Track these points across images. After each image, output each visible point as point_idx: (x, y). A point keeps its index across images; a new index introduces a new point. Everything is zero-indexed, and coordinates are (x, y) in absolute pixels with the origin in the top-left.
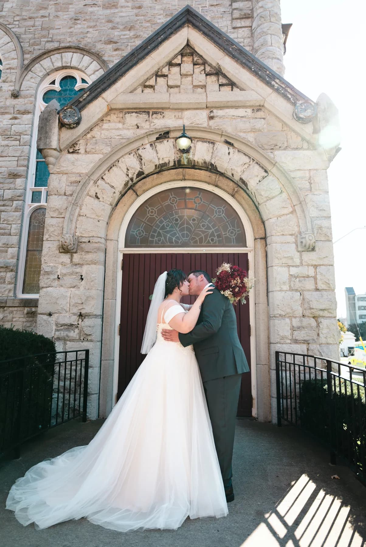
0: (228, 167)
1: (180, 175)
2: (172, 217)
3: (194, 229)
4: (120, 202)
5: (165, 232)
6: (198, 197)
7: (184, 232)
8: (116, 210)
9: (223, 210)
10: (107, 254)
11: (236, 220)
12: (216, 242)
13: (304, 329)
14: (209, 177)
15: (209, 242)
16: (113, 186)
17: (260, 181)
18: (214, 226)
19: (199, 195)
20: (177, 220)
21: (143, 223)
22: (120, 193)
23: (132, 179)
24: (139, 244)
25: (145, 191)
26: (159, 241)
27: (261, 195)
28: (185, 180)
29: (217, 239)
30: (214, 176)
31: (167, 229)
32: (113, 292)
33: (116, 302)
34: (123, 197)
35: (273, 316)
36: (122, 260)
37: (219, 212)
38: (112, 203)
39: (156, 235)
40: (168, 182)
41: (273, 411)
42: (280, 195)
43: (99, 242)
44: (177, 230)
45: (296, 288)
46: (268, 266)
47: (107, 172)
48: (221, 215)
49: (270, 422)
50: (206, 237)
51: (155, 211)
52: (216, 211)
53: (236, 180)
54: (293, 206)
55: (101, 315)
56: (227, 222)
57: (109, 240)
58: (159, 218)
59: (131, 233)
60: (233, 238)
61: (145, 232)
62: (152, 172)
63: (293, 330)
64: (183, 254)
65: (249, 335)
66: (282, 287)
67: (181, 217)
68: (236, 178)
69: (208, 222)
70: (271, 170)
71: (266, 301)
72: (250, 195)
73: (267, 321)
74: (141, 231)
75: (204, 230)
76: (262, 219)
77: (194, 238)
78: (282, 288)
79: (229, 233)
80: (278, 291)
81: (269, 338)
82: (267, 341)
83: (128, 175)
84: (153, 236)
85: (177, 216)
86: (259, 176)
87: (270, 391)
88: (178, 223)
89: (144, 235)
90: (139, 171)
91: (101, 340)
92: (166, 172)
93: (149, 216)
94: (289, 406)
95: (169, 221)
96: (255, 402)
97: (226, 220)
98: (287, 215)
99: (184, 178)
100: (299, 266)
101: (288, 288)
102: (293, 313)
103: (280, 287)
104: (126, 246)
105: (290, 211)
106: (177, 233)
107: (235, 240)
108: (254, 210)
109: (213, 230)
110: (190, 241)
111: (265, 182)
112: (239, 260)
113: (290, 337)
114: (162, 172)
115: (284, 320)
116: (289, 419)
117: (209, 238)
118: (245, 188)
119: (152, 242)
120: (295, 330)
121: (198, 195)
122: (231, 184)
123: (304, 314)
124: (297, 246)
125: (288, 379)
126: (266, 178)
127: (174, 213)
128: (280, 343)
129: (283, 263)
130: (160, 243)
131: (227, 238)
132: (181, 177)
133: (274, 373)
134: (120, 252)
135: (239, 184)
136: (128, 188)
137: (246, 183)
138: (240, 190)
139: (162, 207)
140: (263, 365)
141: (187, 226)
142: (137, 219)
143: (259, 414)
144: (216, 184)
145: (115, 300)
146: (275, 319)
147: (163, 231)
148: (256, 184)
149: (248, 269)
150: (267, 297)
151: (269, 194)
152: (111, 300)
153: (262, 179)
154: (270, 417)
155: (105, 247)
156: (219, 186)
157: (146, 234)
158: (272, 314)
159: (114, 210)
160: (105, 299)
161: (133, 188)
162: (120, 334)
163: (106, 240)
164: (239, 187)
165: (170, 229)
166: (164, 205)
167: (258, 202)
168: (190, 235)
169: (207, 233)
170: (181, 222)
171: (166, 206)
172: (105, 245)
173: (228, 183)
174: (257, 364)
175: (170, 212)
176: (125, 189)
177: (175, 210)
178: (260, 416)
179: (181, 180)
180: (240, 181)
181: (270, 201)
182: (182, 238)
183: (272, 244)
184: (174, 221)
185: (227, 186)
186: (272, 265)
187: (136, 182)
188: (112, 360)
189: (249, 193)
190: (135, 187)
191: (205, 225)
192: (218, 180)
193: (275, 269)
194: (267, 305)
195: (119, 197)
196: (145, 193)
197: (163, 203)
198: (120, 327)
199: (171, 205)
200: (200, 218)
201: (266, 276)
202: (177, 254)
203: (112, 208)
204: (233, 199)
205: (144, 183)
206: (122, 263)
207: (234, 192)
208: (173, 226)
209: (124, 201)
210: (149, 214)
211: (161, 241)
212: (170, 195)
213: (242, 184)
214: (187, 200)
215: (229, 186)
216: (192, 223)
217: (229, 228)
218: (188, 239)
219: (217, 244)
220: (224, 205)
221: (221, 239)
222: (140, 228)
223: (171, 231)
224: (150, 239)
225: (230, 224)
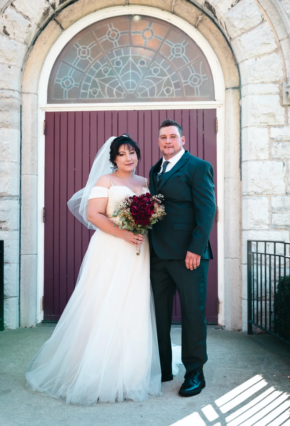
2: (111, 60)
3: (142, 75)
4: (38, 39)
5: (102, 80)
6: (148, 29)
7: (128, 81)
8: (33, 50)
9: (182, 48)
10: (22, 113)
11: (201, 62)
12: (172, 95)
13: (287, 210)
15: (163, 94)
16: (28, 17)
17: (232, 6)
18: (170, 71)
19: (150, 26)
20: (118, 63)
21: (71, 69)
22: (38, 26)
23: (53, 6)
24: (67, 98)
25: (72, 22)
26: (95, 93)
27: (233, 26)
28: (129, 4)
29: (174, 90)
31: (105, 76)
32: (33, 165)
33: (37, 178)
34: (43, 32)
35: (246, 194)
36: (45, 121)
37: (178, 50)
38: (27, 41)
39: (90, 84)
40: (105, 7)
41: (243, 316)
42: (260, 26)
43: (11, 97)
44: (118, 78)
45: (278, 156)
46: (242, 127)
48: (180, 55)
49: (240, 330)
50: (159, 86)
51: (88, 50)
52: (173, 49)
53: (200, 4)
54: (277, 41)
55: (18, 196)
56: (189, 64)
57: (24, 93)
58: (95, 61)
59: (55, 82)
60: (197, 88)
61: (75, 81)
63: (273, 213)
64: (127, 111)
66: (259, 155)
67: (125, 59)
68: (200, 1)
69: (161, 65)
71: (238, 173)
73: (239, 201)
74: (68, 80)
75: (156, 76)
76: (235, 60)
77: (143, 89)
78: (259, 157)
79: (190, 80)
80: (253, 160)
81: (241, 223)
82: (238, 227)
84: (86, 87)
85: (119, 57)
87: (241, 292)
88: (121, 67)
89: (74, 85)
91: (19, 229)
93: (81, 58)
94: (264, 310)
95: (107, 65)
96: (222, 306)
97: (187, 62)
98: (269, 54)
99: (127, 2)
100: (283, 126)
101: (268, 156)
102: (273, 190)
103: (257, 155)
104: (49, 101)
105: (274, 49)
106: (119, 82)
107: (199, 91)
108: (225, 47)
109: (169, 76)
110: (138, 92)
111: (240, 7)
112: (203, 119)
113: (268, 222)
115: (260, 199)
116: (264, 326)
117: (164, 88)
118: (212, 15)
119: (85, 94)
120: (274, 213)
121: (148, 27)
122: (194, 9)
123: (288, 192)
124: (281, 98)
125: (263, 275)
126: (240, 2)
127: (114, 53)
128: (254, 230)
129: (262, 122)
130: (96, 95)
131: (188, 87)
133: (245, 268)
134: (41, 110)
135: (204, 10)
136: (49, 18)
137: (214, 8)
138: (206, 19)
139: (98, 45)
140: (232, 258)
141: (133, 71)
142: (63, 62)
143: (227, 321)
144: (172, 10)
145: (36, 176)
146: (249, 198)
147: (99, 80)
148: (228, 10)
149: (217, 131)
150: (239, 168)
151: (246, 24)
152: (31, 175)
153: (235, 2)
154: (240, 324)
155: (20, 103)
156: (177, 13)
157: (76, 83)
158: (245, 192)
159: (30, 50)
160: (23, 175)
161: (55, 18)
162: (44, 220)
163: (21, 93)
164: (204, 14)
165: (109, 76)
166: (100, 42)
167: (230, 36)
168: (137, 85)
169: (161, 81)
170: (125, 66)
171: (103, 43)
172: (20, 100)
173: (188, 8)
174: (225, 258)
175: (110, 52)
176: (45, 20)
177: (115, 49)
178: (227, 324)
179: (124, 5)
180: (205, 6)
181: (246, 34)
182: (126, 89)
183: (248, 95)
184: (114, 65)
185: (188, 13)
186: (247, 126)
187: (60, 9)
188: (35, 254)
189: (218, 23)
190: (59, 16)
191: (157, 69)
192: (175, 4)
193: (250, 131)
194: (240, 179)
195: (37, 32)
196: (74, 24)
197: (99, 39)
198: (44, 212)
199: (109, 41)
200: (151, 59)
201: (239, 141)
202: (118, 111)
203: (28, 48)
204: (196, 31)
205: (72, 10)
206: (45, 125)
207: (198, 22)
208: (114, 73)
209: (44, 37)
210: (80, 56)
211: (97, 94)
212: (109, 28)
213: (208, 10)
214: (133, 34)
215: (191, 12)
216: (139, 66)
217: (192, 74)
218: (134, 90)
219: (175, 96)
220: (184, 41)
221: (180, 89)
222: (68, 76)
223: (111, 79)
224: (82, 91)
225: (193, 67)
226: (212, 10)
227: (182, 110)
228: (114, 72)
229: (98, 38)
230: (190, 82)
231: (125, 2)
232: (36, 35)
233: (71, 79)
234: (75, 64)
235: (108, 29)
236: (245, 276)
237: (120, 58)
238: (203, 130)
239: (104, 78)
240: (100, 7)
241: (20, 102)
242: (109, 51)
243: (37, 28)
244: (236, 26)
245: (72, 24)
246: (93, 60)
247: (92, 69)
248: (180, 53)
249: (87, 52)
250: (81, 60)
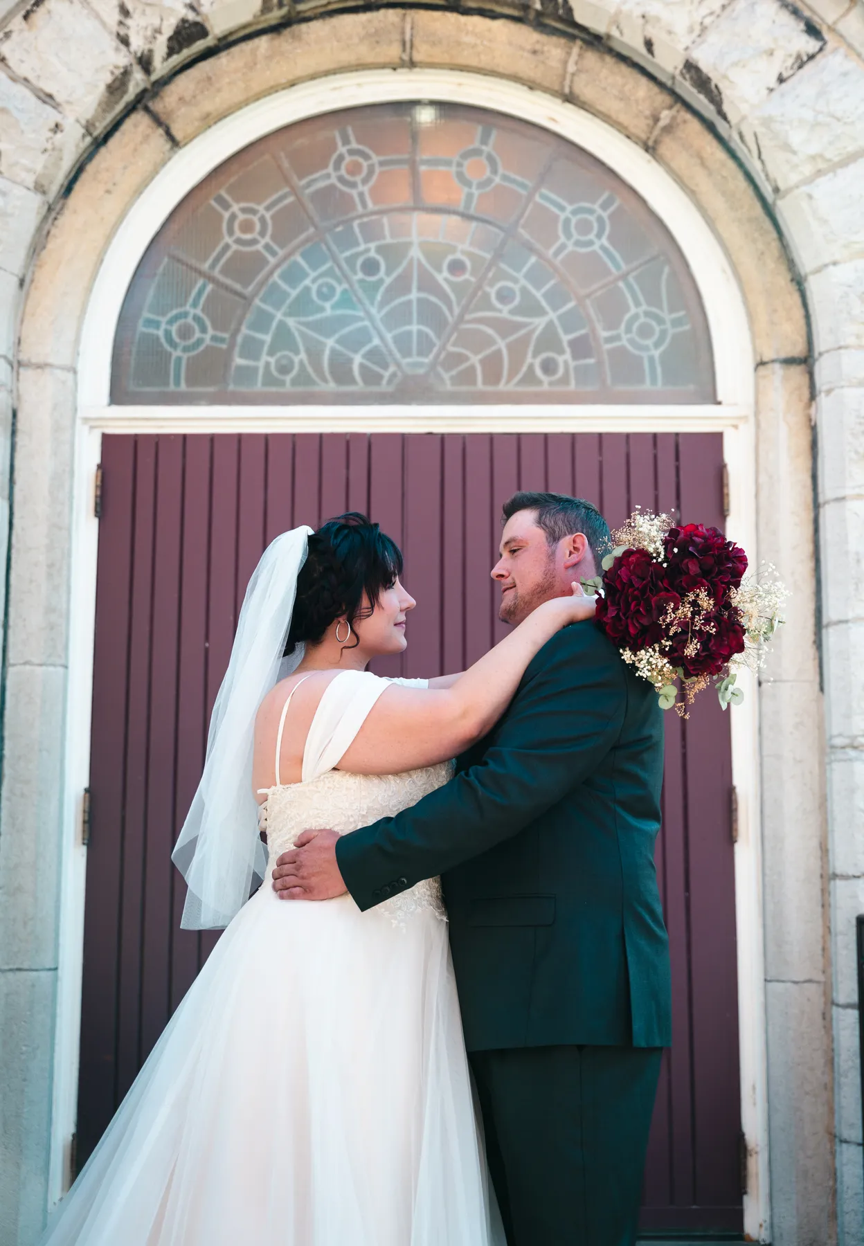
0: (625, 8)
1: (391, 42)
2: (347, 254)
4: (84, 177)
5: (313, 326)
6: (477, 152)
7: (407, 328)
8: (67, 212)
9: (600, 220)
10: (20, 439)
11: (666, 270)
12: (565, 380)
14: (535, 52)
15: (530, 378)
16: (50, 96)
17: (781, 80)
18: (556, 298)
19: (484, 141)
20: (370, 267)
21: (200, 282)
22: (88, 128)
23: (145, 62)
24: (183, 387)
25: (210, 120)
26: (284, 370)
27: (787, 147)
28: (412, 64)
29: (572, 364)
30: (554, 49)
31: (322, 309)
32: (52, 627)
33: (65, 678)
34: (103, 150)
35: (846, 741)
36: (100, 467)
37: (584, 227)
38: (45, 182)
39: (267, 338)
40: (327, 73)
41: (846, 1208)
44: (370, 317)
46: (821, 499)
47: (17, 23)
48: (590, 243)
50: (517, 350)
51: (262, 220)
52: (567, 221)
53: (663, 70)
57: (28, 365)
58: (286, 258)
59: (141, 328)
60: (651, 359)
61: (215, 328)
62: (244, 27)
64: (404, 438)
65: (729, 836)
67: (394, 253)
68: (668, 62)
69: (526, 276)
70: (835, 23)
71: (811, 666)
72: (732, 145)
73: (816, 770)
74: (190, 320)
75: (505, 314)
76: (791, 264)
77: (461, 358)
79: (628, 330)
81: (824, 850)
82: (815, 864)
83: (125, 41)
84: (251, 349)
85: (372, 246)
86: (779, 55)
87: (832, 1111)
88: (381, 281)
89: (208, 341)
90: (184, 21)
92: (315, 25)
93: (234, 247)
95: (329, 273)
96: (757, 1167)
97: (618, 267)
99: (406, 57)
104: (118, 395)
106: (373, 333)
107: (659, 370)
108: (753, 220)
109: (552, 315)
110: (440, 369)
111: (806, 83)
112: (678, 469)
114: (295, 28)
117: (535, 355)
118: (709, 110)
119: (247, 375)
121: (477, 144)
122: (643, 88)
126: (809, 67)
127: (357, 230)
130: (288, 379)
131: (620, 355)
132: (394, 52)
133: (847, 1022)
134: (86, 428)
135: (678, 90)
136: (127, 105)
137: (716, 86)
138: (685, 122)
139: (299, 200)
140: (796, 983)
141: (423, 295)
142: (175, 259)
143: (779, 1227)
144: (567, 90)
145: (61, 670)
146: (857, 759)
147: (300, 323)
148: (766, 92)
149: (726, 513)
150: (815, 647)
151: (831, 143)
152: (44, 668)
153: (792, 68)
154: (830, 1237)
155: (10, 402)
156: (582, 98)
157: (219, 334)
158: (840, 735)
159: (53, 215)
160: (14, 665)
161: (150, 104)
162: (86, 837)
163: (15, 365)
164: (678, 106)
165: (339, 312)
166: (308, 191)
167: (775, 181)
168: (438, 343)
169: (523, 332)
170: (395, 275)
171: (318, 193)
172: (11, 391)
173: (624, 85)
174: (766, 980)
175: (340, 229)
176: (113, 108)
177: (361, 216)
178: (781, 1235)
179: (395, 67)
180: (685, 78)
181: (831, 175)
182: (398, 356)
183: (842, 387)
184: (355, 273)
185: (621, 99)
186: (840, 494)
187: (167, 74)
188: (48, 967)
189: (730, 136)
190: (162, 98)
191: (512, 291)
192: (579, 71)
193: (856, 513)
194: (817, 687)
195: (80, 151)
196: (214, 128)
197: (304, 182)
198: (87, 804)
199: (341, 191)
200: (488, 256)
201: (809, 548)
202: (372, 435)
203: (46, 207)
204: (649, 161)
205: (209, 79)
206: (99, 483)
207: (656, 132)
208: (354, 299)
209: (107, 170)
210: (234, 237)
211: (294, 373)
212: (339, 143)
213: (694, 91)
214: (423, 168)
215: (632, 98)
216: (446, 280)
217: (633, 310)
218: (426, 360)
219: (572, 386)
220: (606, 195)
221: (591, 361)
222: (188, 308)
223: (343, 321)
224: (239, 361)
225: (636, 287)
226: (711, 91)
227: (600, 435)
228: (356, 296)
229: (301, 177)
230: (629, 336)
231: (401, 59)
232: (77, 161)
233: (196, 318)
234: (213, 266)
235: (335, 148)
236: (849, 1050)
237: (380, 250)
238: (678, 507)
239: (318, 316)
240: (310, 71)
241: (12, 398)
242: (337, 225)
243: (84, 136)
244: (795, 146)
245: (210, 127)
246: (281, 253)
247: (275, 284)
248: (592, 236)
249: (258, 227)
250: (236, 252)
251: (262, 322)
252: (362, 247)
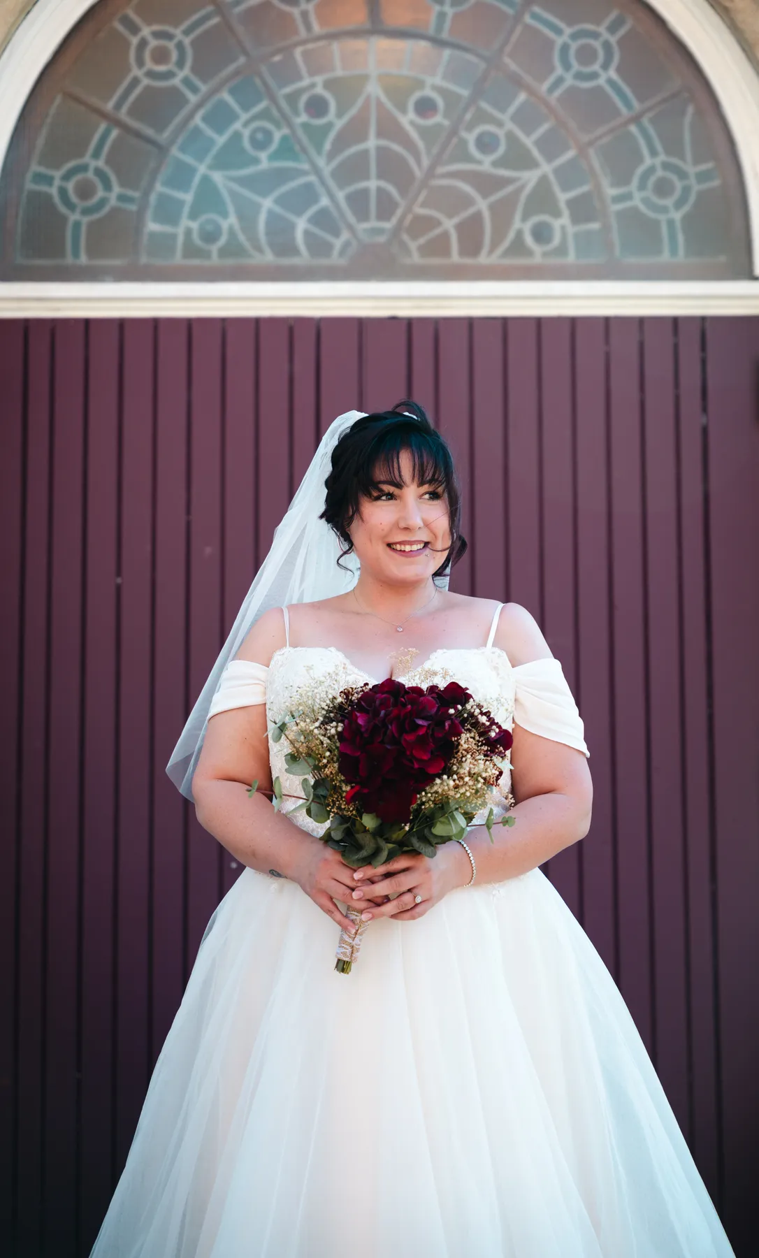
2: (288, 90)
5: (245, 182)
7: (364, 184)
9: (607, 46)
11: (690, 110)
12: (562, 250)
15: (518, 247)
18: (550, 147)
20: (317, 107)
21: (103, 127)
24: (83, 259)
26: (210, 237)
29: (571, 230)
31: (256, 161)
37: (586, 55)
39: (188, 197)
44: (317, 171)
48: (594, 76)
50: (503, 213)
51: (180, 46)
52: (565, 48)
56: (636, 119)
58: (210, 95)
59: (30, 186)
60: (671, 223)
61: (122, 184)
64: (361, 325)
67: (346, 89)
69: (513, 118)
74: (90, 175)
75: (487, 168)
77: (431, 223)
79: (642, 187)
84: (169, 212)
85: (319, 80)
88: (329, 126)
89: (113, 201)
93: (146, 82)
95: (265, 115)
97: (629, 106)
104: (2, 269)
106: (320, 190)
107: (681, 238)
109: (546, 168)
110: (405, 237)
112: (704, 362)
117: (525, 218)
119: (164, 244)
127: (299, 60)
130: (214, 249)
131: (630, 218)
139: (227, 25)
141: (384, 142)
142: (69, 96)
147: (228, 178)
157: (128, 192)
165: (277, 164)
166: (235, 11)
168: (402, 203)
169: (510, 188)
170: (347, 117)
171: (250, 13)
175: (277, 58)
177: (304, 42)
182: (351, 218)
184: (298, 115)
191: (495, 138)
199: (277, 8)
200: (465, 93)
202: (322, 319)
208: (297, 148)
210: (145, 69)
211: (223, 240)
216: (412, 123)
217: (648, 161)
218: (387, 225)
219: (571, 258)
220: (614, 15)
221: (595, 226)
222: (87, 159)
223: (281, 176)
224: (152, 226)
225: (652, 132)
227: (607, 319)
228: (300, 144)
230: (643, 194)
233: (99, 172)
234: (118, 106)
237: (328, 85)
238: (705, 409)
239: (252, 170)
242: (274, 54)
246: (204, 88)
247: (197, 131)
248: (596, 67)
249: (174, 56)
250: (147, 88)
251: (182, 177)
252: (305, 82)
